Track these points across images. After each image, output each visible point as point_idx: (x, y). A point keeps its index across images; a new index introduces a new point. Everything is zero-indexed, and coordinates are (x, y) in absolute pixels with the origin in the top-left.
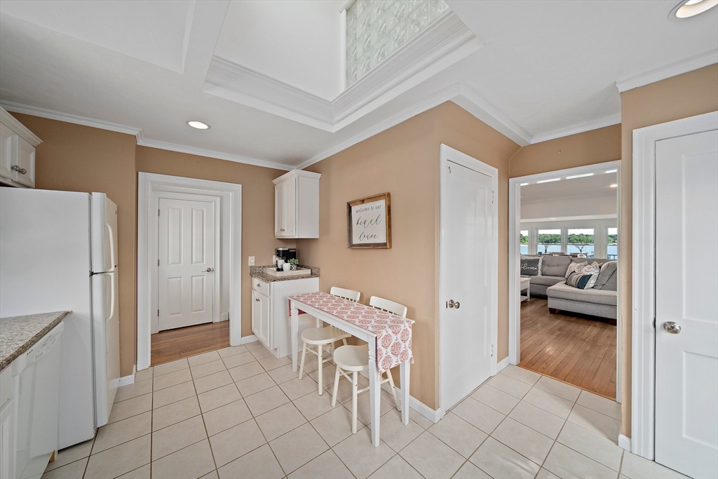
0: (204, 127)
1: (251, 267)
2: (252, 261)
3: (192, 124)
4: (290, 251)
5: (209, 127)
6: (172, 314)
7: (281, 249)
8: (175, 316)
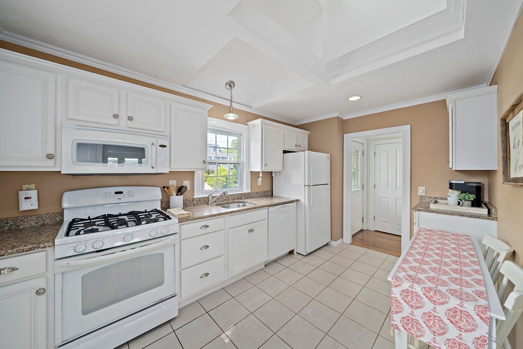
0: (358, 98)
1: (421, 197)
2: (421, 191)
3: (351, 99)
4: (468, 184)
5: (361, 97)
6: (382, 222)
7: (454, 182)
8: (384, 223)
